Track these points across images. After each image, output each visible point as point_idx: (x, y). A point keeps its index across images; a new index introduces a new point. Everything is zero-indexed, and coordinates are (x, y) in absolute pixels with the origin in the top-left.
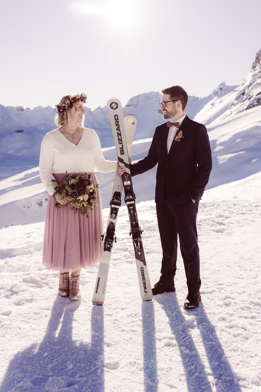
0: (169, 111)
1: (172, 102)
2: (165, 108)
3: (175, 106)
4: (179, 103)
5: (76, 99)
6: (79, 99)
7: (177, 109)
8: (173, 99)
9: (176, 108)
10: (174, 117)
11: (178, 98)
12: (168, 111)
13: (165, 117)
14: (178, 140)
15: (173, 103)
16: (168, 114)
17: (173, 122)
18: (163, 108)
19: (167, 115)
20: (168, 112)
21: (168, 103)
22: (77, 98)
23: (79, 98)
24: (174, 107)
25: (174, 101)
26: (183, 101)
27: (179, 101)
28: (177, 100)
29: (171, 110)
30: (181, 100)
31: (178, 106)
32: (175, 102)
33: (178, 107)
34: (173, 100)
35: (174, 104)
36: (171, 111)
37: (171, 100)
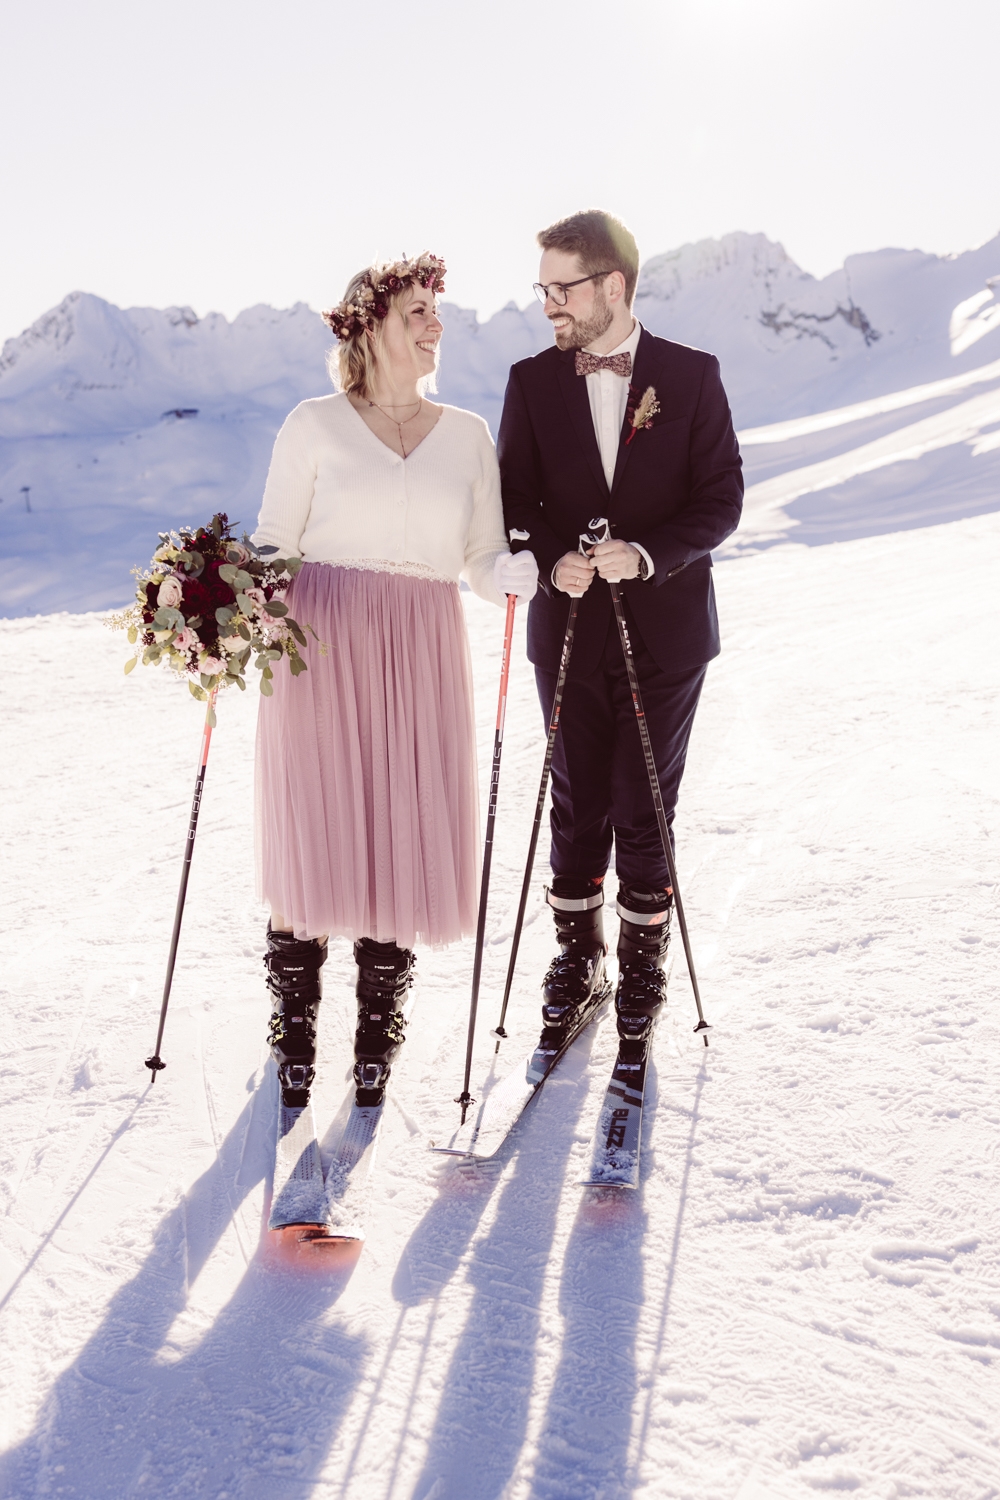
0: (583, 319)
1: (589, 282)
2: (565, 309)
3: (603, 295)
4: (616, 282)
5: (397, 278)
6: (408, 280)
7: (612, 307)
8: (594, 267)
9: (607, 304)
10: (601, 338)
11: (612, 264)
12: (577, 319)
14: (644, 424)
15: (596, 284)
16: (579, 331)
17: (603, 355)
18: (555, 310)
19: (574, 333)
20: (580, 324)
21: (574, 288)
22: (401, 274)
23: (406, 272)
24: (600, 300)
25: (597, 278)
27: (617, 277)
28: (609, 273)
29: (591, 315)
31: (614, 296)
32: (602, 281)
33: (613, 300)
34: (593, 273)
35: (599, 290)
36: (591, 319)
37: (586, 276)
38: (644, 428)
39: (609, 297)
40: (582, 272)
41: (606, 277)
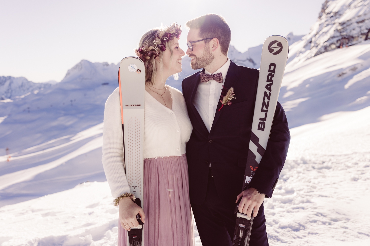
0: (200, 57)
1: (203, 42)
2: (193, 53)
3: (209, 47)
4: (215, 42)
5: (171, 34)
7: (213, 53)
8: (205, 36)
9: (211, 51)
10: (209, 66)
11: (214, 35)
12: (197, 57)
13: (194, 67)
14: (227, 103)
15: (206, 42)
16: (198, 62)
17: (210, 74)
19: (196, 63)
20: (198, 59)
21: (197, 43)
23: (174, 31)
24: (207, 50)
25: (207, 40)
26: (223, 38)
27: (215, 39)
28: (212, 38)
29: (203, 55)
30: (219, 38)
31: (214, 48)
32: (209, 41)
33: (213, 50)
34: (205, 38)
35: (207, 45)
36: (203, 57)
37: (202, 39)
38: (227, 105)
39: (211, 48)
40: (201, 37)
41: (211, 40)
